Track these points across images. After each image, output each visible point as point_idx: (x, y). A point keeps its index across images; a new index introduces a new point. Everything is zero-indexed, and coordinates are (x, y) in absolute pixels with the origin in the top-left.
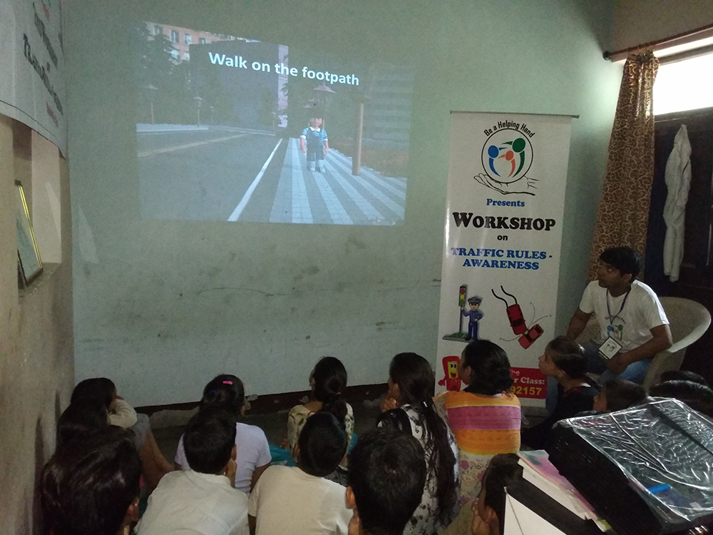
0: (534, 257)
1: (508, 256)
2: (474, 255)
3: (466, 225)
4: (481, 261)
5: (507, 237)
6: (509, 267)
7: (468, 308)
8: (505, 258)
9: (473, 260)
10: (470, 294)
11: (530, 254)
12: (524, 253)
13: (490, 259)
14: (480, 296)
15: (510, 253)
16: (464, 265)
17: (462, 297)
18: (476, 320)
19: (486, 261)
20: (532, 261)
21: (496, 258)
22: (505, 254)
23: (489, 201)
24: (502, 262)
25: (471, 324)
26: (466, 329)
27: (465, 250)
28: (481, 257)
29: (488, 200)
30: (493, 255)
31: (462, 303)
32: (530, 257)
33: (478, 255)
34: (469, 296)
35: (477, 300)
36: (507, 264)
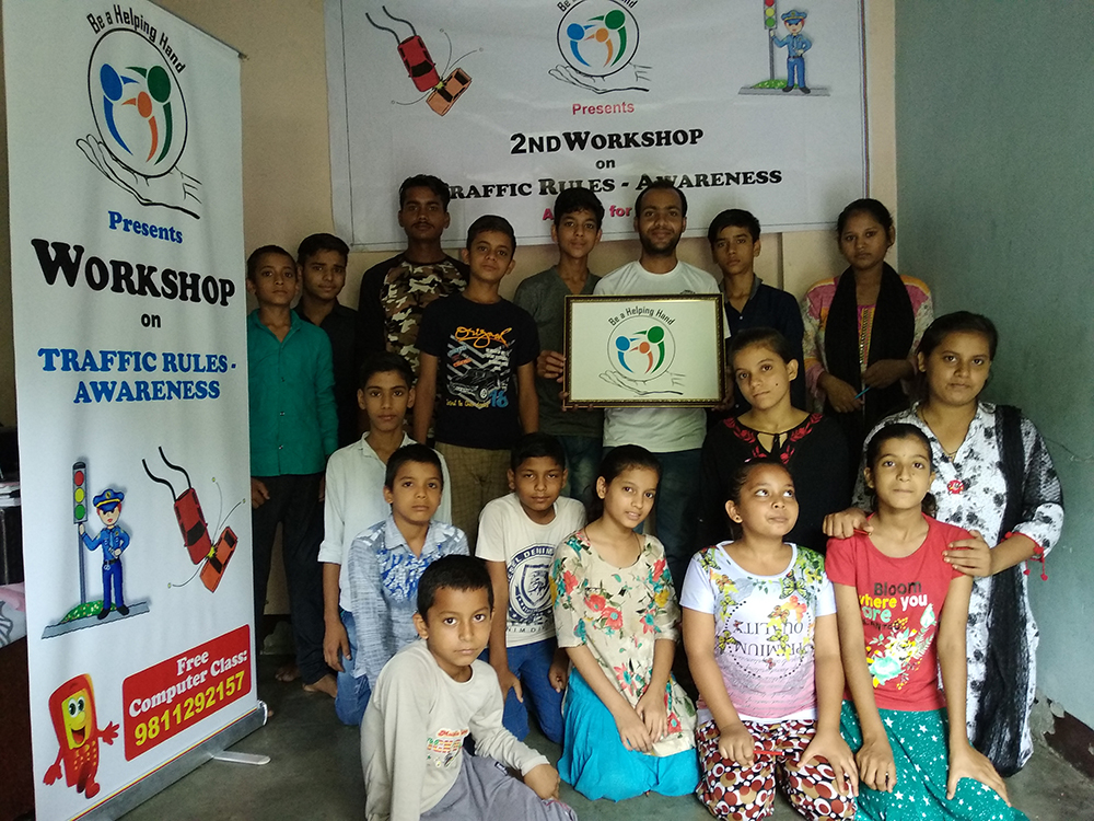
0: (210, 370)
1: (166, 369)
2: (94, 368)
3: (71, 282)
4: (114, 383)
5: (158, 317)
6: (169, 398)
7: (96, 523)
8: (159, 374)
9: (93, 384)
10: (97, 485)
11: (203, 363)
12: (192, 358)
13: (131, 377)
14: (120, 484)
15: (170, 362)
16: (77, 401)
17: (80, 493)
18: (118, 552)
19: (125, 385)
20: (207, 377)
21: (144, 375)
22: (160, 363)
23: (115, 219)
24: (155, 384)
25: (108, 567)
26: (96, 588)
27: (75, 354)
28: (113, 375)
29: (112, 214)
30: (137, 369)
31: (80, 514)
32: (203, 370)
33: (105, 368)
34: (95, 491)
35: (116, 495)
36: (165, 389)
